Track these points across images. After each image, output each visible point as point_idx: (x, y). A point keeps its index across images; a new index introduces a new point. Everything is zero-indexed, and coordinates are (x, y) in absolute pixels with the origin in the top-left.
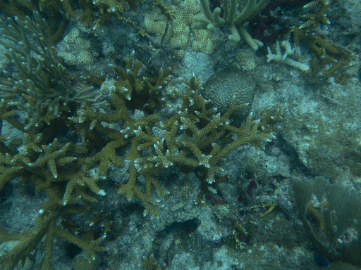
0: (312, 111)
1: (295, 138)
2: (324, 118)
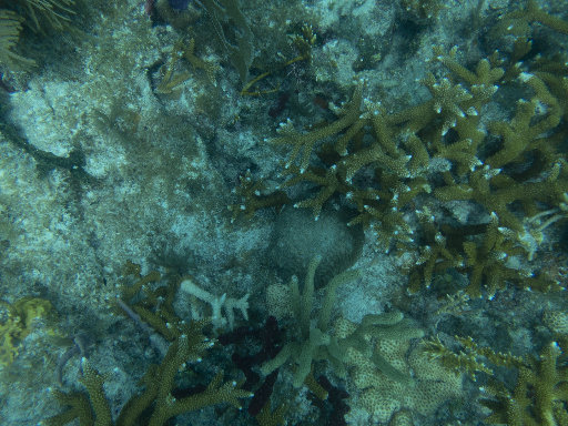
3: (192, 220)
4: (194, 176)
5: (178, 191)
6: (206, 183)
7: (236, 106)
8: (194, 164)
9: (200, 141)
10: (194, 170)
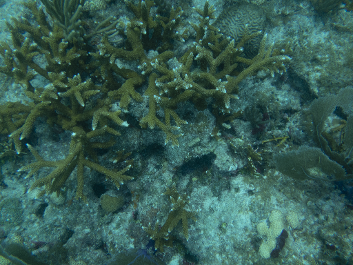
0: (323, 41)
1: (306, 69)
2: (335, 47)
3: (314, 42)
4: (317, 67)
5: (327, 56)
6: (308, 65)
7: (289, 128)
8: (319, 74)
9: (316, 90)
10: (318, 71)
